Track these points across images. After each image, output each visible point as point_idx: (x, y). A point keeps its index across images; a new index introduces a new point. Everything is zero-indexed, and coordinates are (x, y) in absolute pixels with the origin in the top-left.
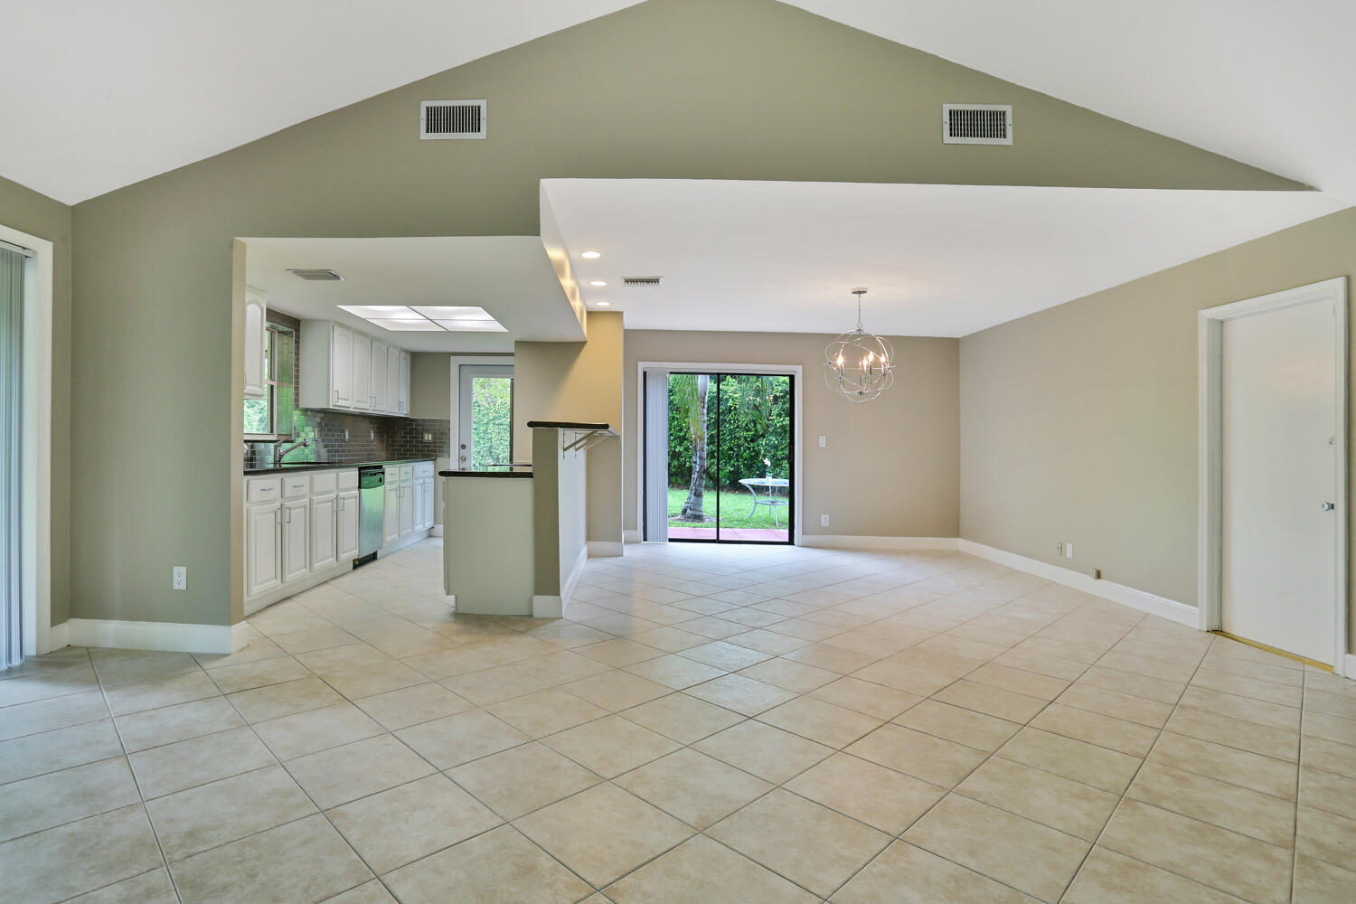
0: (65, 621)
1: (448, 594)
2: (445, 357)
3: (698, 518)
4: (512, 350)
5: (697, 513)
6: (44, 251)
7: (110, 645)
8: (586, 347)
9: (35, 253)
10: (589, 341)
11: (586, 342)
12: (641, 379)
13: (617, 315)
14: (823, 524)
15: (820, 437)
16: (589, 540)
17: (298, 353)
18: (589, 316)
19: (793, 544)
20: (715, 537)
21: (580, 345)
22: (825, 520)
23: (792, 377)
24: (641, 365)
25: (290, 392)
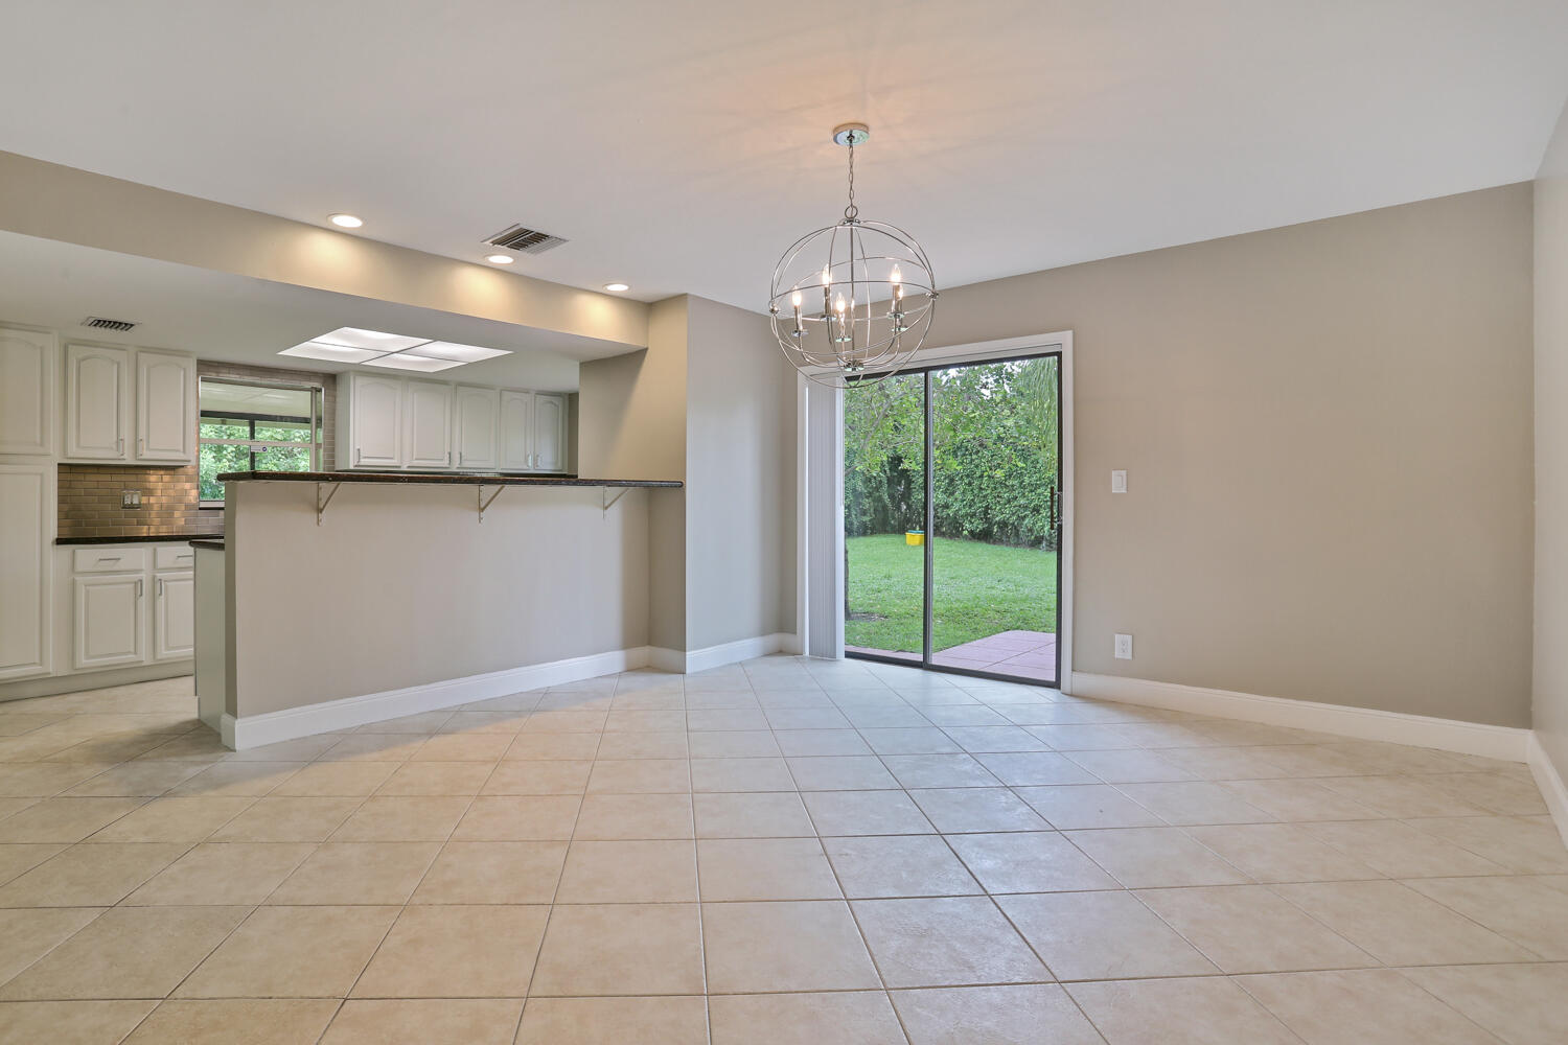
10: (650, 348)
11: (646, 349)
12: (805, 394)
13: (679, 299)
14: (1118, 654)
15: (1113, 473)
16: (650, 643)
17: (333, 412)
18: (648, 308)
19: (1059, 688)
20: (919, 657)
21: (642, 353)
22: (1122, 646)
23: (1059, 354)
24: (803, 373)
25: (321, 454)
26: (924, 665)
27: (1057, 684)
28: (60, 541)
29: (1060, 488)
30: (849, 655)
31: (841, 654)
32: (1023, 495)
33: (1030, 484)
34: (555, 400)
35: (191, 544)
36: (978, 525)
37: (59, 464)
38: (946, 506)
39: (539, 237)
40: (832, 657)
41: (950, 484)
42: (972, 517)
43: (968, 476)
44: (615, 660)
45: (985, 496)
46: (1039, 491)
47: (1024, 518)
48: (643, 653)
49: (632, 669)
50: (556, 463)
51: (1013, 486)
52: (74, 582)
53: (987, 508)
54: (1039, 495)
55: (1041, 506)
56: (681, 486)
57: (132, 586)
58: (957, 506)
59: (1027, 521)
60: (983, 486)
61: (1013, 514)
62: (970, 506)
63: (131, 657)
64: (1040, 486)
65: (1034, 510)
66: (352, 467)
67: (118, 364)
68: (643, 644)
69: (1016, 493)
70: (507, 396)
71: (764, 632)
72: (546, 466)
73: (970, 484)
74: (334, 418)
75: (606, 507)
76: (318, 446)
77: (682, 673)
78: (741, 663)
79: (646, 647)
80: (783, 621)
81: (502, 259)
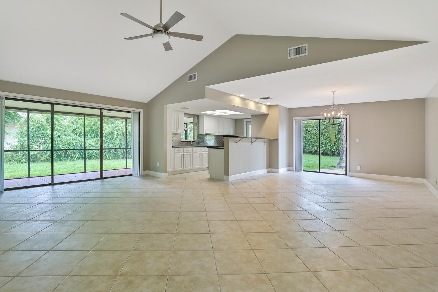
0: (146, 170)
1: (209, 173)
2: (243, 119)
3: (341, 167)
4: (250, 117)
5: (341, 166)
6: (142, 111)
7: (151, 175)
8: (269, 116)
9: (141, 112)
10: (270, 114)
12: (294, 123)
14: (358, 169)
15: (357, 139)
17: (198, 122)
18: (269, 107)
20: (318, 171)
21: (267, 115)
22: (359, 168)
23: (346, 119)
24: (294, 118)
25: (196, 131)
26: (319, 172)
27: (346, 175)
28: (173, 147)
29: (347, 141)
31: (302, 171)
33: (308, 139)
35: (208, 148)
37: (172, 133)
39: (269, 98)
40: (301, 171)
44: (265, 171)
49: (268, 172)
50: (233, 133)
52: (174, 154)
56: (278, 140)
57: (181, 156)
59: (307, 148)
66: (204, 134)
67: (175, 114)
70: (220, 118)
71: (287, 167)
74: (198, 124)
75: (265, 143)
76: (195, 129)
77: (278, 173)
78: (285, 172)
79: (270, 169)
80: (289, 165)
81: (257, 100)
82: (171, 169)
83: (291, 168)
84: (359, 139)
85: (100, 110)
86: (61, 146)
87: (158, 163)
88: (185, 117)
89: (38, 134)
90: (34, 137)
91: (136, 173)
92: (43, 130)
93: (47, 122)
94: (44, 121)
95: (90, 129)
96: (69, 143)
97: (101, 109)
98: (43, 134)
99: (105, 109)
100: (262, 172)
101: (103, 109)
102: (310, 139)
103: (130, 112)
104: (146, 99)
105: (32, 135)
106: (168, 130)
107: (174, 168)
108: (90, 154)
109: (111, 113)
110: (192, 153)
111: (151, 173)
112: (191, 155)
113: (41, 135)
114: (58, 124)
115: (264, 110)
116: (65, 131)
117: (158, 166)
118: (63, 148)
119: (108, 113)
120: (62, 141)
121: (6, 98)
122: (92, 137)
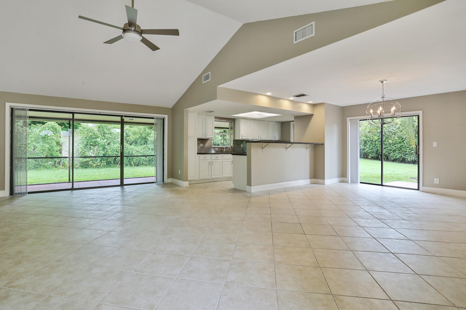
0: (170, 178)
2: (289, 122)
4: (294, 119)
7: (174, 183)
9: (165, 117)
11: (313, 114)
12: (349, 124)
13: (322, 104)
14: (435, 183)
15: (433, 142)
16: (314, 178)
18: (314, 106)
19: (419, 190)
20: (380, 183)
21: (312, 115)
22: (436, 181)
23: (418, 116)
24: (348, 119)
25: (232, 136)
26: (382, 185)
27: (418, 189)
28: (198, 154)
29: (419, 145)
30: (361, 183)
31: (359, 182)
32: (390, 146)
34: (278, 123)
35: (232, 154)
36: (374, 155)
37: (198, 139)
38: (364, 150)
39: (304, 95)
40: (357, 182)
41: (365, 143)
42: (372, 153)
43: (371, 141)
44: (308, 181)
45: (377, 147)
46: (395, 145)
47: (390, 153)
48: (314, 180)
49: (311, 183)
50: (279, 138)
51: (386, 144)
52: (200, 162)
53: (378, 150)
54: (396, 146)
55: (396, 150)
57: (208, 163)
58: (367, 150)
59: (391, 154)
60: (376, 144)
61: (386, 152)
62: (372, 150)
63: (208, 177)
64: (396, 144)
65: (394, 151)
66: (240, 139)
67: (203, 118)
68: (313, 178)
69: (387, 146)
70: (261, 122)
71: (339, 177)
72: (277, 138)
73: (372, 143)
74: (235, 128)
75: (307, 149)
76: (231, 134)
77: (324, 184)
78: (335, 183)
79: (314, 179)
80: (343, 174)
81: (292, 98)
82: (195, 177)
83: (344, 179)
84: (436, 142)
85: (120, 117)
86: (110, 153)
87: (180, 171)
88: (215, 121)
89: (91, 142)
90: (87, 145)
91: (159, 180)
92: (95, 138)
93: (98, 130)
94: (96, 130)
95: (140, 137)
96: (118, 150)
97: (122, 116)
98: (95, 142)
99: (125, 116)
100: (304, 182)
101: (124, 117)
102: (395, 144)
103: (153, 118)
104: (170, 104)
105: (86, 143)
106: (188, 136)
107: (199, 177)
108: (138, 161)
109: (132, 119)
110: (222, 161)
111: (175, 181)
112: (221, 162)
113: (94, 143)
114: (107, 132)
115: (305, 109)
116: (114, 138)
117: (180, 174)
118: (112, 155)
119: (130, 119)
120: (111, 148)
121: (30, 110)
122: (141, 145)
